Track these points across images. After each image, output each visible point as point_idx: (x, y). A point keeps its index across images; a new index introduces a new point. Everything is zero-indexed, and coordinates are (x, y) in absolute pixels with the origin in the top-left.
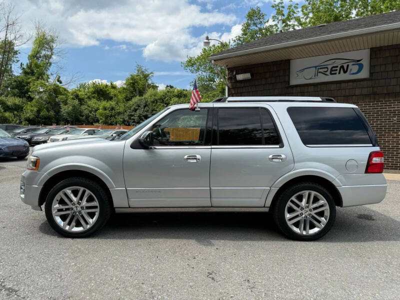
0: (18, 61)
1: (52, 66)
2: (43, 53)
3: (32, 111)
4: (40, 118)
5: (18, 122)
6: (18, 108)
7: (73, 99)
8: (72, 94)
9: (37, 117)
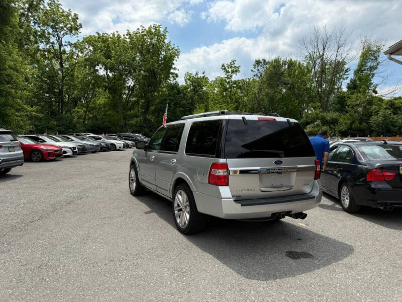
0: (347, 78)
1: (374, 77)
2: (369, 64)
3: (345, 124)
4: (353, 130)
5: (333, 134)
6: (334, 122)
7: (386, 109)
8: (387, 104)
9: (351, 129)
